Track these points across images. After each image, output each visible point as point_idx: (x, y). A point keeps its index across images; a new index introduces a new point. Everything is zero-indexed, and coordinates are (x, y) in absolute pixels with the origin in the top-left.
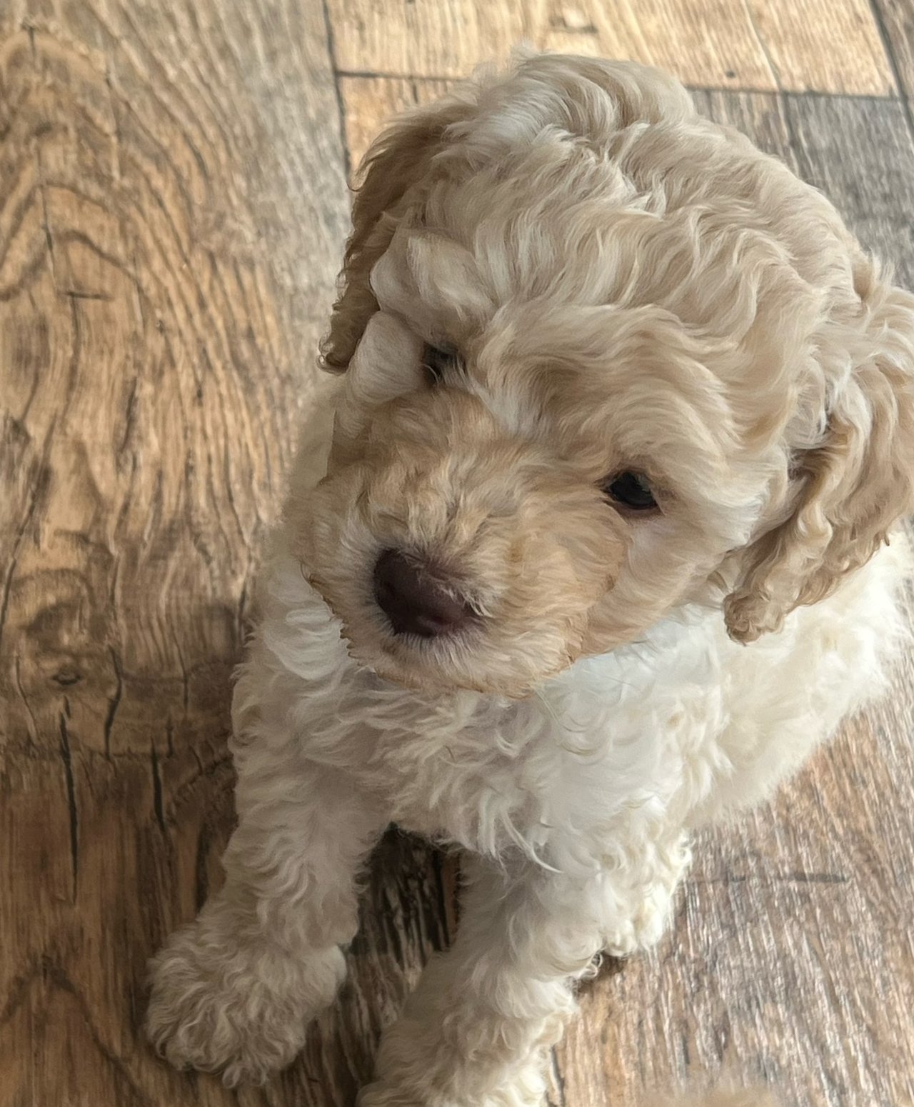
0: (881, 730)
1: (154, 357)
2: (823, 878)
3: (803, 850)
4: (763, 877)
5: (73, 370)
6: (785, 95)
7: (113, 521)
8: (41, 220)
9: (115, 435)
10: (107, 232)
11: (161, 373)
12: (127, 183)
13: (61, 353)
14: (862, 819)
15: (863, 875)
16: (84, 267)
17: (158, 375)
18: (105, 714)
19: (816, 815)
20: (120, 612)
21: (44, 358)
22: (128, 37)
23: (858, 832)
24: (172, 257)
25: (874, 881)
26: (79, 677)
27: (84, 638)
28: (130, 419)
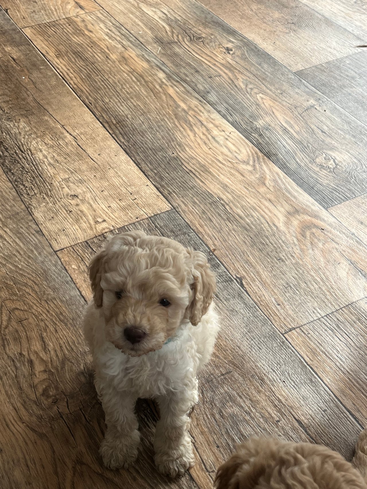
0: (226, 338)
1: (43, 327)
2: (227, 373)
3: (221, 369)
4: (215, 378)
5: (27, 337)
6: (150, 218)
7: (50, 365)
8: (6, 309)
9: (42, 347)
10: (21, 305)
11: (46, 330)
12: (21, 293)
13: (23, 335)
14: (230, 358)
15: (235, 369)
16: (20, 315)
17: (45, 330)
18: (66, 405)
19: (220, 361)
20: (60, 383)
21: (20, 337)
22: (7, 263)
23: (231, 361)
24: (37, 305)
25: (238, 369)
26: (57, 400)
27: (55, 391)
28: (44, 342)
